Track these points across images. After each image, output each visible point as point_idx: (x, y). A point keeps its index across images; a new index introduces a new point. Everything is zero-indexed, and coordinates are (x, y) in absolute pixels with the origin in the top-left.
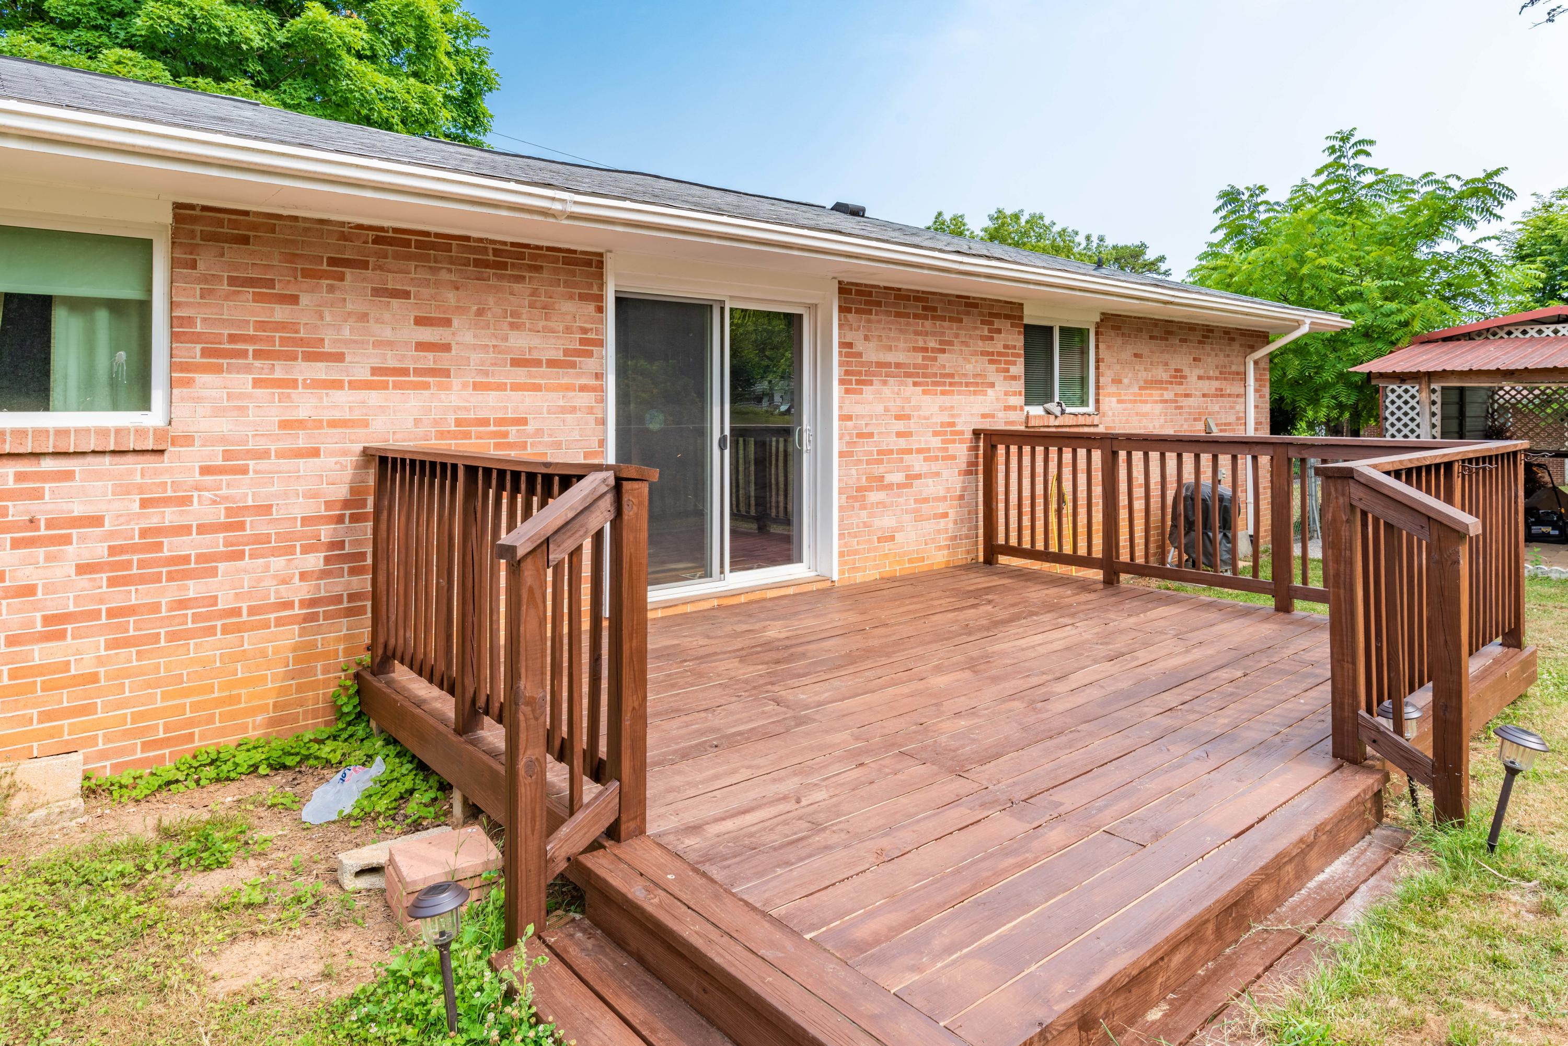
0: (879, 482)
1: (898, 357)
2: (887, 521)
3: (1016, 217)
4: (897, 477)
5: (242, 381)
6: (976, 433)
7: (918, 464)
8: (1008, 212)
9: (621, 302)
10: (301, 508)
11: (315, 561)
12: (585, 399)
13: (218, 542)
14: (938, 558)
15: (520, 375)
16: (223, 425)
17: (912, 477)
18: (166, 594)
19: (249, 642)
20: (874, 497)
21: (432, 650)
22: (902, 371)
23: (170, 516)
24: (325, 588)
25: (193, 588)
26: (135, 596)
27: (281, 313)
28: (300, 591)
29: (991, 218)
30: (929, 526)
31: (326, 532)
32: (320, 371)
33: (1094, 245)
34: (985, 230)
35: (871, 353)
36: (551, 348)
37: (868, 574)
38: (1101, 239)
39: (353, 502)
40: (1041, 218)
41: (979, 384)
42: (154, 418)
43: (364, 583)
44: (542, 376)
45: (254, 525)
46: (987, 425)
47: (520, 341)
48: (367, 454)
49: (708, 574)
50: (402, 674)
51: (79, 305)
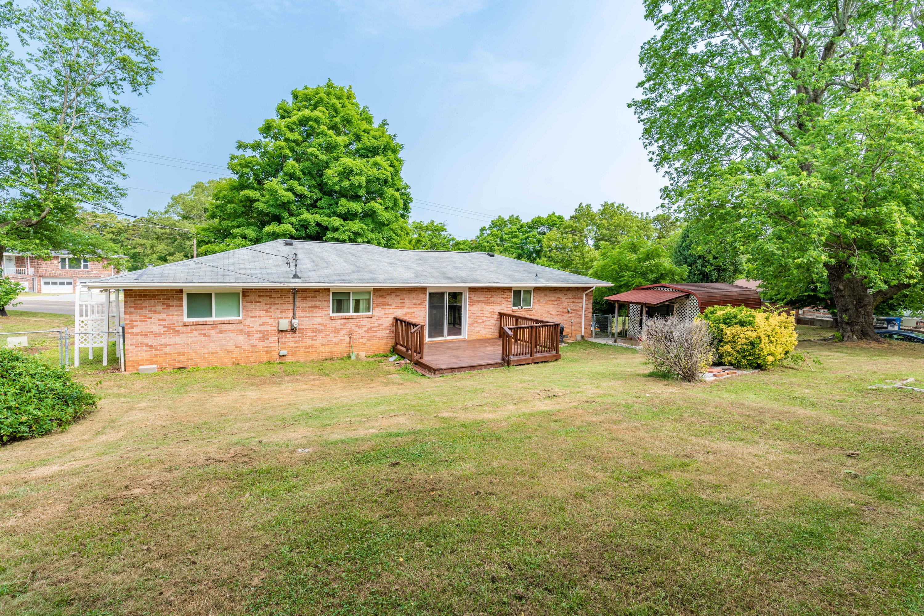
0: (477, 322)
1: (482, 299)
2: (478, 329)
3: (612, 205)
4: (480, 321)
5: (380, 309)
6: (499, 313)
7: (485, 319)
8: (609, 203)
9: (430, 294)
10: (386, 325)
11: (388, 331)
12: (423, 309)
13: (377, 329)
14: (489, 336)
15: (414, 306)
16: (378, 314)
17: (483, 321)
18: (372, 334)
19: (381, 341)
20: (475, 325)
21: (402, 343)
22: (482, 302)
23: (372, 325)
24: (389, 335)
25: (375, 334)
26: (369, 335)
27: (384, 300)
28: (386, 335)
29: (602, 205)
30: (487, 330)
31: (389, 328)
32: (389, 307)
33: (645, 216)
34: (599, 210)
35: (475, 299)
36: (419, 302)
37: (474, 338)
38: (647, 214)
39: (393, 324)
40: (623, 205)
41: (500, 303)
42: (371, 313)
43: (394, 335)
44: (417, 306)
45: (381, 327)
46: (502, 311)
47: (414, 301)
48: (394, 318)
49: (443, 336)
50: (399, 347)
51: (363, 299)
